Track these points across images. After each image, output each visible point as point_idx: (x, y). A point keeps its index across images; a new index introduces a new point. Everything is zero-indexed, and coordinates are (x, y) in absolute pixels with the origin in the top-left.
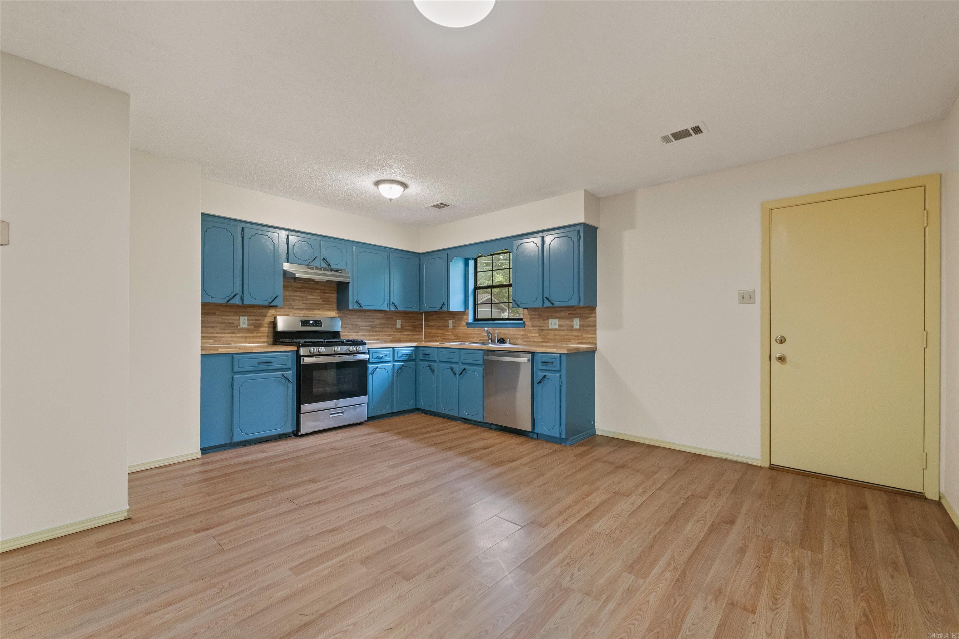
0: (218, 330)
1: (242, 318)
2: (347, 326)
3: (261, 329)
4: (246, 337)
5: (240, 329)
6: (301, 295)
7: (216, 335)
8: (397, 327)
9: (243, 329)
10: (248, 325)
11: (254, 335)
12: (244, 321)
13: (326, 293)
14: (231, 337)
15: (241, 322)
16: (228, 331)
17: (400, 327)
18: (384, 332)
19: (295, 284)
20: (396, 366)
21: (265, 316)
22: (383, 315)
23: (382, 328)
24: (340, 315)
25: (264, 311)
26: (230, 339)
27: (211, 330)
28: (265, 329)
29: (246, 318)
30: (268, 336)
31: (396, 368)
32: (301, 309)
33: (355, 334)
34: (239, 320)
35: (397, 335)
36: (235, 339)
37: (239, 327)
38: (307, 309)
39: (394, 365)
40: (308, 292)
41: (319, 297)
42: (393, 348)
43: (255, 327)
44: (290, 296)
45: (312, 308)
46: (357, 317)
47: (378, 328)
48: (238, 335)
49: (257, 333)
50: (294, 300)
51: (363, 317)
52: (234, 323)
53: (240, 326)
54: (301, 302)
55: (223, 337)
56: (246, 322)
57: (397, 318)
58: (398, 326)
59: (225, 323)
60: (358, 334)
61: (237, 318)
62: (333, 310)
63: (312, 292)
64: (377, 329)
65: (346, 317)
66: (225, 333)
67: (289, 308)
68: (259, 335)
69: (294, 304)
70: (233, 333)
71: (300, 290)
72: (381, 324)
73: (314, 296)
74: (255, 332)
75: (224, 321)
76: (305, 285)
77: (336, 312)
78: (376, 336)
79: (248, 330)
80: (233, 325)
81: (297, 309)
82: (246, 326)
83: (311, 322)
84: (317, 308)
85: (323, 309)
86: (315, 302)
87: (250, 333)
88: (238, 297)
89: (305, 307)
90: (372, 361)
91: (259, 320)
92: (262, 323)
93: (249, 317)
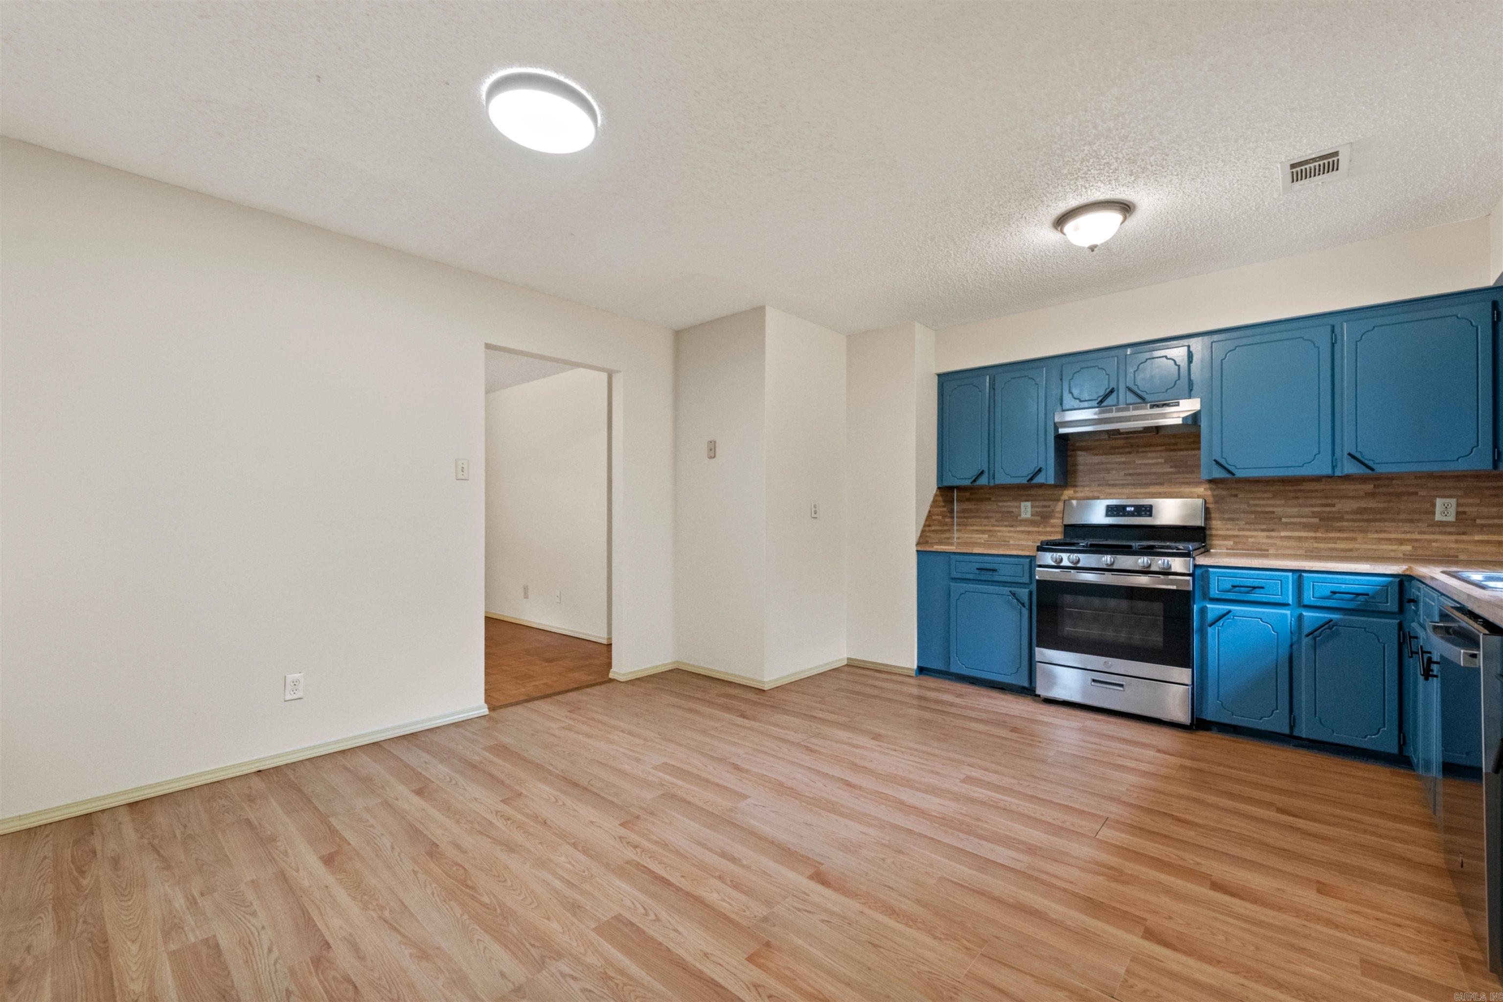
0: (993, 521)
1: (1023, 504)
2: (1237, 516)
3: (1052, 521)
4: (1029, 532)
5: (1021, 521)
6: (1123, 459)
7: (992, 528)
8: (1437, 519)
9: (1026, 520)
10: (1032, 515)
11: (1040, 529)
12: (1026, 509)
13: (1181, 450)
14: (1010, 532)
15: (1023, 510)
16: (1007, 523)
17: (1452, 518)
18: (1376, 532)
20: (1305, 618)
21: (1058, 500)
22: (1372, 486)
23: (1368, 520)
24: (1215, 493)
25: (1054, 492)
26: (1008, 534)
27: (985, 522)
28: (1056, 521)
29: (1029, 504)
31: (1307, 628)
32: (1123, 485)
33: (1265, 534)
34: (1020, 507)
35: (1436, 541)
36: (1015, 535)
37: (1019, 518)
38: (1134, 485)
39: (1300, 618)
40: (1138, 452)
41: (1163, 461)
42: (1298, 572)
43: (1040, 518)
44: (1102, 463)
45: (1144, 481)
46: (1270, 495)
47: (1347, 520)
48: (1018, 529)
49: (1045, 526)
50: (1108, 471)
51: (1292, 495)
52: (1013, 512)
53: (1020, 515)
54: (1122, 474)
55: (1000, 531)
56: (1029, 509)
57: (1435, 493)
58: (1438, 517)
59: (1003, 512)
60: (1273, 534)
61: (1015, 504)
62: (1196, 483)
64: (1346, 524)
65: (1236, 496)
66: (1002, 526)
67: (1099, 485)
68: (1048, 529)
69: (1109, 476)
70: (1012, 526)
71: (1121, 451)
72: (1360, 511)
73: (1148, 458)
74: (1042, 526)
75: (1000, 509)
76: (1130, 441)
77: (1207, 486)
78: (1338, 541)
79: (1032, 523)
80: (1013, 515)
82: (1029, 516)
83: (1128, 509)
84: (1158, 481)
85: (1171, 482)
86: (1154, 470)
87: (1034, 527)
88: (986, 475)
89: (1132, 482)
90: (1216, 596)
91: (1049, 507)
92: (1053, 511)
93: (1034, 502)
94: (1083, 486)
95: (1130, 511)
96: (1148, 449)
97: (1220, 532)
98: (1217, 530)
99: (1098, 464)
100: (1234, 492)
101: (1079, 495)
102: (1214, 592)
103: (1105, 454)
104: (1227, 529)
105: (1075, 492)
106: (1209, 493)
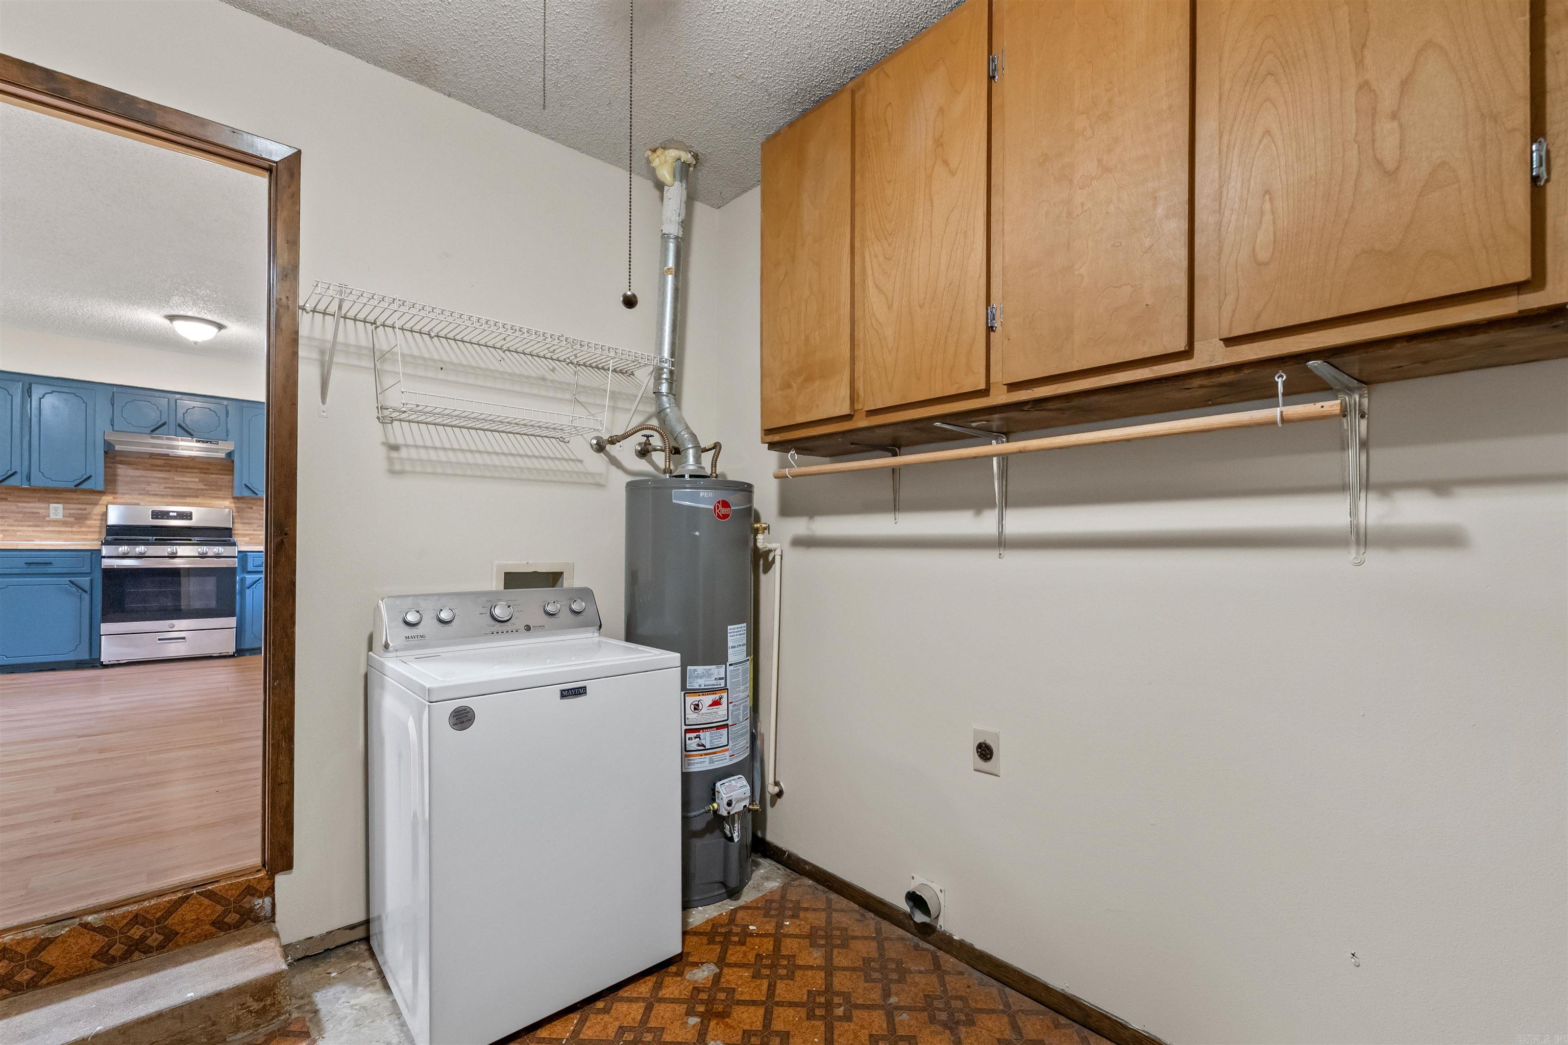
0: (11, 521)
1: (52, 506)
3: (88, 522)
4: (60, 532)
5: (49, 521)
6: (164, 476)
7: (8, 528)
9: (56, 522)
10: (64, 516)
11: (75, 530)
12: (56, 511)
13: (212, 474)
14: (34, 531)
15: (52, 511)
16: (31, 523)
19: (150, 461)
21: (96, 504)
24: (238, 505)
25: (93, 497)
26: (33, 534)
28: (95, 522)
29: (60, 506)
30: (100, 532)
32: (163, 495)
34: (48, 508)
36: (41, 533)
37: (47, 519)
38: (173, 496)
40: (178, 472)
41: (198, 480)
43: (76, 519)
44: (143, 477)
45: (184, 494)
48: (46, 529)
49: (80, 527)
50: (149, 483)
52: (39, 513)
53: (49, 516)
54: (162, 486)
55: (19, 531)
56: (60, 511)
59: (22, 512)
61: (43, 505)
62: (224, 498)
63: (185, 472)
65: (251, 508)
66: (22, 526)
67: (139, 494)
68: (84, 530)
69: (149, 488)
70: (36, 526)
71: (161, 468)
73: (190, 478)
74: (77, 527)
75: (20, 510)
76: (170, 462)
77: (232, 501)
79: (64, 523)
80: (37, 515)
81: (156, 495)
82: (60, 516)
83: (171, 514)
84: (194, 494)
85: (203, 495)
86: (190, 486)
87: (67, 527)
88: (18, 476)
89: (171, 493)
90: (252, 570)
91: (85, 509)
92: (89, 514)
93: (65, 505)
94: (123, 494)
95: (174, 516)
96: (186, 470)
97: (240, 532)
98: (238, 530)
99: (138, 477)
100: (250, 505)
101: (118, 500)
102: (250, 567)
103: (148, 470)
104: (245, 530)
105: (114, 498)
106: (233, 505)
